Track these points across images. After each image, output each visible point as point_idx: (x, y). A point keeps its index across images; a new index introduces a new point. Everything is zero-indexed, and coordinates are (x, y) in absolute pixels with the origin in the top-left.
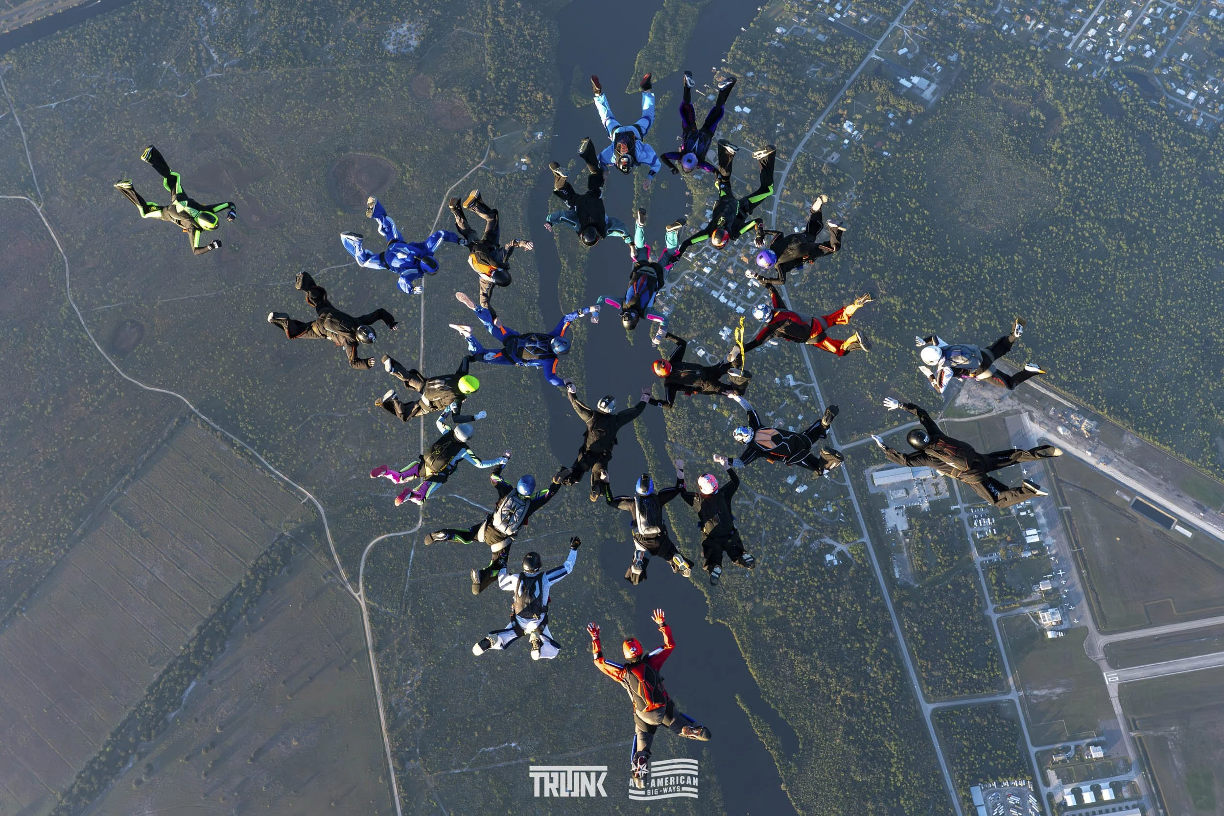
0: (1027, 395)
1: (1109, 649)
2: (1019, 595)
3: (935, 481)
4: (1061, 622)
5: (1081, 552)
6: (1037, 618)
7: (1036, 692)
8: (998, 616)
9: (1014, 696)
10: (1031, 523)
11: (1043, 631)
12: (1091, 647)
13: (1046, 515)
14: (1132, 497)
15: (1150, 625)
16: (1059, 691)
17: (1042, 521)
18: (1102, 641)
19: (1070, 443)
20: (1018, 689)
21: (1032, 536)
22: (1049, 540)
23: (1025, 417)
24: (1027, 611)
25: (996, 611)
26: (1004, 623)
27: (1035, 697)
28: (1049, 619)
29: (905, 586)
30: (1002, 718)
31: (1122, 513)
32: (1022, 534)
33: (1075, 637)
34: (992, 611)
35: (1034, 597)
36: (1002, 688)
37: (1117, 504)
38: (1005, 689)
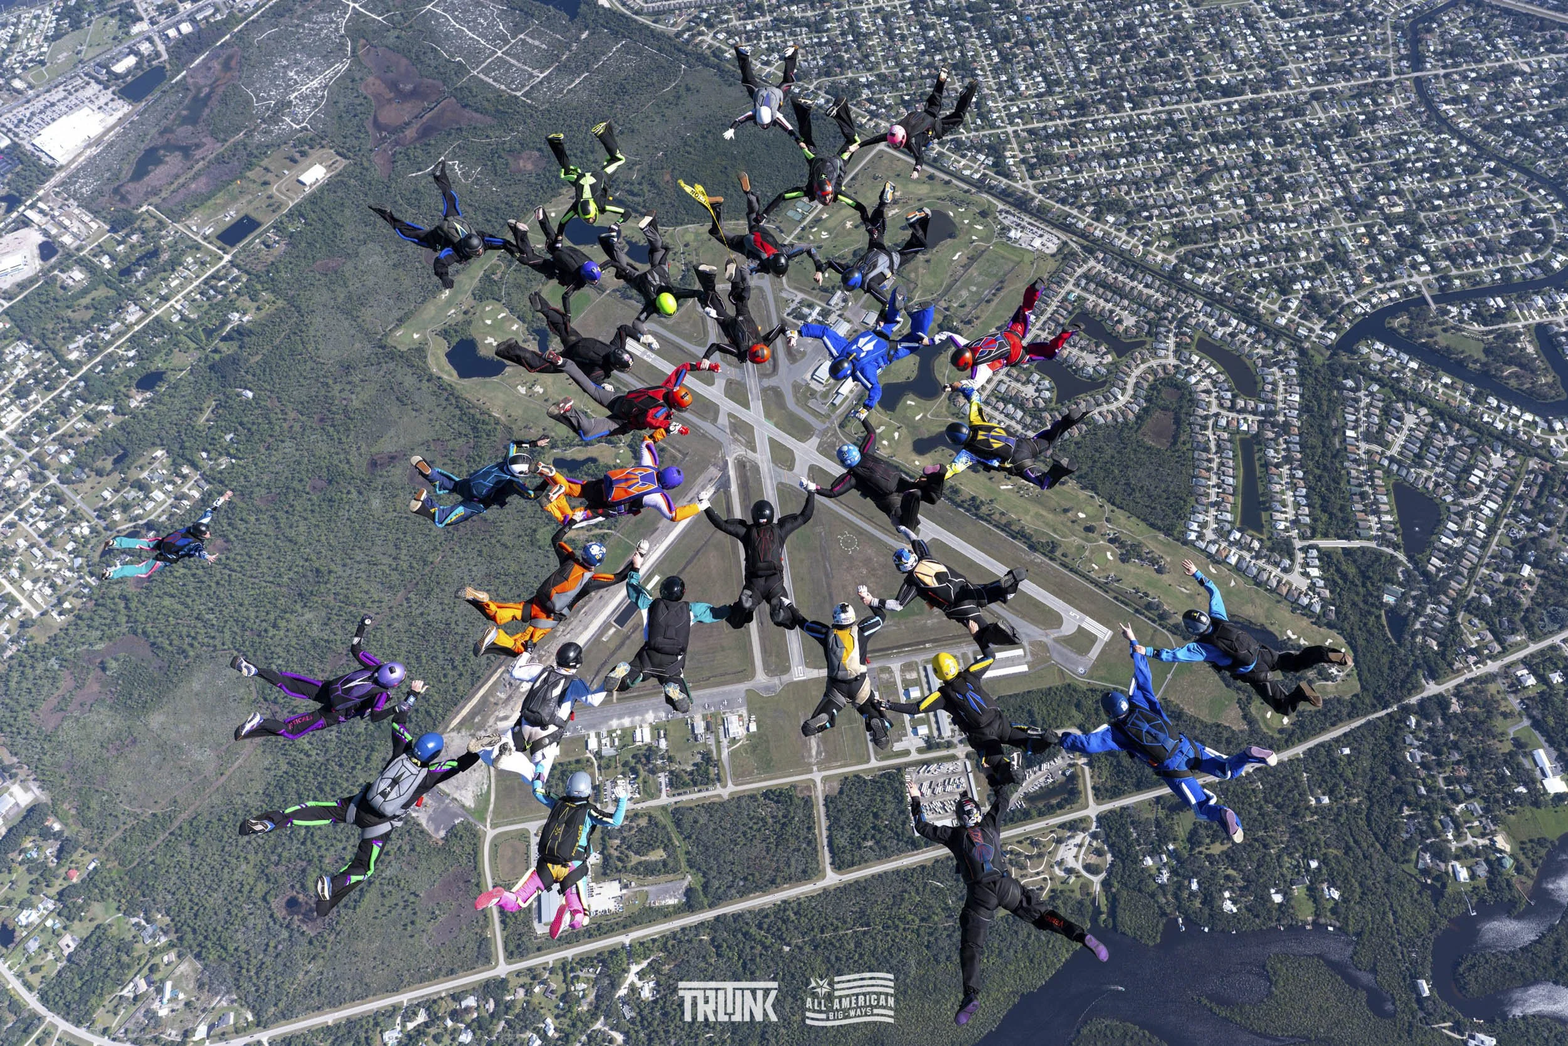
1: (769, 670)
2: (707, 758)
4: (740, 716)
6: (734, 741)
7: (814, 752)
8: (730, 783)
9: (817, 776)
10: (628, 735)
11: (750, 736)
12: (767, 689)
13: (620, 717)
14: (611, 626)
17: (626, 722)
18: (761, 677)
20: (811, 771)
21: (644, 736)
22: (650, 717)
24: (725, 753)
25: (725, 786)
26: (738, 778)
27: (819, 753)
28: (736, 728)
29: (689, 892)
30: (841, 792)
31: (628, 637)
32: (640, 747)
33: (756, 704)
34: (724, 791)
35: (712, 741)
36: (808, 788)
37: (617, 641)
38: (810, 786)
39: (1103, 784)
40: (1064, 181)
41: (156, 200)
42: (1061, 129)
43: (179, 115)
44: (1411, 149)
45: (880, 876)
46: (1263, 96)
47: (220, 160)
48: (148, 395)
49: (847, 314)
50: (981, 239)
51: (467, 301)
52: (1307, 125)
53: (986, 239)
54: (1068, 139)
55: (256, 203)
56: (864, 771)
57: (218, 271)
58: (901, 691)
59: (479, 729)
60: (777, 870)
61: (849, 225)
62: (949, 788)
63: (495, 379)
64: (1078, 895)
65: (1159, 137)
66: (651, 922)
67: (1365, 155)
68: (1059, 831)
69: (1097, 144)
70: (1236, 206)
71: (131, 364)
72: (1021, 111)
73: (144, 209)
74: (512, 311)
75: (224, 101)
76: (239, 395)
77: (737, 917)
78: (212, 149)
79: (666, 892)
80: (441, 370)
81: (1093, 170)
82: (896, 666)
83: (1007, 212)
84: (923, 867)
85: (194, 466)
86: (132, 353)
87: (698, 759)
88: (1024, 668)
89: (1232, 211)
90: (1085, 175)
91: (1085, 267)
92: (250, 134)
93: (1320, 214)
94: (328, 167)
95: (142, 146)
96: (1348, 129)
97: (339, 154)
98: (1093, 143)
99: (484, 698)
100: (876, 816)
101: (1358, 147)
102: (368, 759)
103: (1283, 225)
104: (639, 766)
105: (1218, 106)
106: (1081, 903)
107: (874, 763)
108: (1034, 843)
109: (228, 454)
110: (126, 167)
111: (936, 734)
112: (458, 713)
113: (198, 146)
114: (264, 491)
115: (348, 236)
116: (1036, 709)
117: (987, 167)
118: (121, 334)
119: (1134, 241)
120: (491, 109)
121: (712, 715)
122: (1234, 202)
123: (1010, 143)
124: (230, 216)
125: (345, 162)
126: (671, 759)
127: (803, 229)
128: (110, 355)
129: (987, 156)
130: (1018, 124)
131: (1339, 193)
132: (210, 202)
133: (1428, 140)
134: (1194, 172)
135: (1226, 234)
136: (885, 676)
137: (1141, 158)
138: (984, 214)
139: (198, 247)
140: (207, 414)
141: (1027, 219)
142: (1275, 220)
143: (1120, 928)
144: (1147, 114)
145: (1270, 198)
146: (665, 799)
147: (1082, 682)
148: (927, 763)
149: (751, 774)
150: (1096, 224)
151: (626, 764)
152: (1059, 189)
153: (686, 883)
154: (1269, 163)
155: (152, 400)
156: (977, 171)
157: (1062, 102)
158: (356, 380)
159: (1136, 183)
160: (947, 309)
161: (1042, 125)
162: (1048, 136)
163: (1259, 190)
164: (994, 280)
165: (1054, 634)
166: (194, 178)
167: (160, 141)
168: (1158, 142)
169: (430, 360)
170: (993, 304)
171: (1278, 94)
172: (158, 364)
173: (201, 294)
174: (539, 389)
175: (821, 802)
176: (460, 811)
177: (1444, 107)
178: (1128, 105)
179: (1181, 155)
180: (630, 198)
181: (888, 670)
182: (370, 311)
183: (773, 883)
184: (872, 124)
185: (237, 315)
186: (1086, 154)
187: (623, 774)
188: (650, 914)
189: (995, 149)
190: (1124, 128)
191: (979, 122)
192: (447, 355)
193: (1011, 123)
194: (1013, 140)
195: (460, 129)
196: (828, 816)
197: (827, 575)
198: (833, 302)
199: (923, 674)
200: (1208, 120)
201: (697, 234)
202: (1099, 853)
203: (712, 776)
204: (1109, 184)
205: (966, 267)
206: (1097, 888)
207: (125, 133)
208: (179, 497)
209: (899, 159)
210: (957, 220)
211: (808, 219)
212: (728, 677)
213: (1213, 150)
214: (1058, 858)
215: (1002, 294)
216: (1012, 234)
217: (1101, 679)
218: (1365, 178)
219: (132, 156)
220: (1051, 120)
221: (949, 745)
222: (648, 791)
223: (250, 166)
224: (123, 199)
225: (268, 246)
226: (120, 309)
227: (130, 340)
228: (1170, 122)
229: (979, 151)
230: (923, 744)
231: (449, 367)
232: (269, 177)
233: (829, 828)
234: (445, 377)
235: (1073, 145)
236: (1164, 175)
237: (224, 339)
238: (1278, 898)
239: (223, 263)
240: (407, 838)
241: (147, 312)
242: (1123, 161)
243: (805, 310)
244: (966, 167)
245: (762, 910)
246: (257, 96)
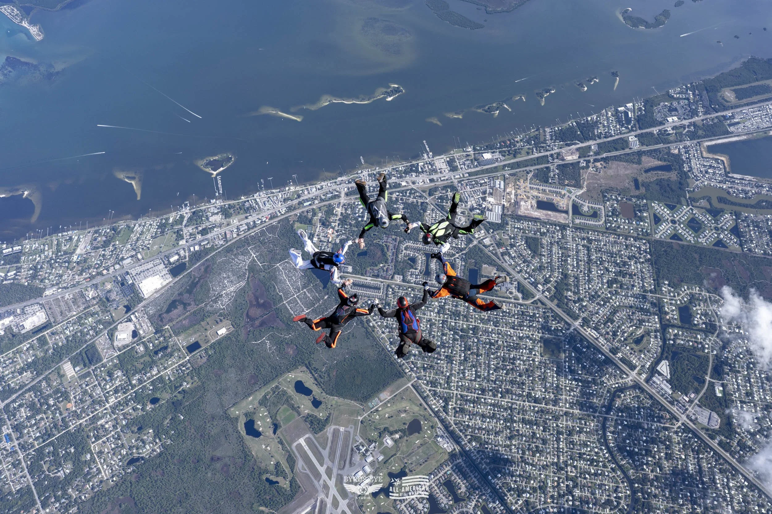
40: (464, 422)
41: (171, 324)
42: (473, 398)
43: (186, 288)
44: (589, 449)
46: (548, 407)
47: (194, 314)
48: (153, 406)
49: (374, 453)
50: (428, 437)
51: (256, 403)
52: (557, 426)
53: (429, 438)
54: (473, 404)
55: (201, 337)
57: (183, 363)
61: (387, 416)
63: (257, 439)
65: (505, 414)
67: (572, 446)
69: (481, 409)
70: (518, 453)
71: (150, 392)
72: (462, 385)
73: (166, 327)
74: (269, 413)
75: (201, 286)
76: (179, 417)
78: (192, 308)
80: (241, 429)
81: (476, 420)
83: (441, 429)
85: (160, 440)
86: (151, 388)
89: (516, 455)
90: (473, 421)
91: (458, 461)
92: (206, 305)
93: (545, 467)
94: (227, 329)
95: (172, 298)
96: (570, 433)
97: (232, 325)
98: (481, 408)
101: (571, 442)
103: (531, 467)
105: (530, 406)
109: (171, 439)
110: (165, 306)
113: (189, 304)
114: (178, 457)
115: (227, 362)
117: (441, 407)
118: (149, 378)
119: (478, 456)
120: (286, 321)
122: (518, 451)
123: (453, 399)
124: (192, 340)
125: (233, 329)
127: (371, 412)
128: (145, 386)
129: (443, 402)
130: (459, 391)
131: (556, 460)
132: (188, 331)
133: (596, 447)
134: (510, 433)
135: (510, 464)
137: (495, 421)
138: (432, 427)
139: (179, 350)
140: (168, 421)
141: (446, 434)
142: (528, 464)
144: (504, 402)
145: (531, 453)
150: (468, 444)
152: (462, 425)
154: (537, 438)
155: (153, 409)
156: (437, 407)
157: (477, 386)
158: (215, 424)
159: (488, 432)
160: (406, 463)
161: (467, 394)
162: (467, 400)
163: (529, 449)
164: (426, 456)
166: (185, 319)
167: (178, 298)
168: (503, 415)
169: (239, 424)
170: (422, 466)
171: (553, 408)
172: (158, 395)
173: (177, 370)
174: (269, 448)
177: (609, 434)
178: (500, 395)
179: (509, 424)
180: (320, 379)
182: (226, 397)
184: (410, 373)
185: (185, 383)
186: (477, 412)
189: (446, 400)
190: (494, 405)
191: (446, 385)
192: (245, 424)
193: (457, 390)
194: (454, 398)
195: (273, 327)
198: (370, 447)
200: (524, 411)
201: (337, 402)
204: (480, 429)
205: (419, 447)
207: (168, 291)
208: (154, 450)
209: (413, 393)
210: (423, 426)
211: (375, 408)
213: (521, 426)
215: (426, 463)
216: (439, 439)
218: (567, 456)
219: (168, 302)
220: (471, 393)
223: (203, 320)
224: (161, 320)
225: (201, 357)
226: (151, 368)
227: (152, 382)
228: (511, 408)
229: (441, 399)
231: (244, 429)
232: (208, 327)
234: (242, 432)
235: (474, 407)
236: (499, 431)
237: (179, 392)
239: (186, 359)
241: (159, 372)
242: (488, 420)
243: (361, 447)
244: (435, 404)
246: (212, 288)
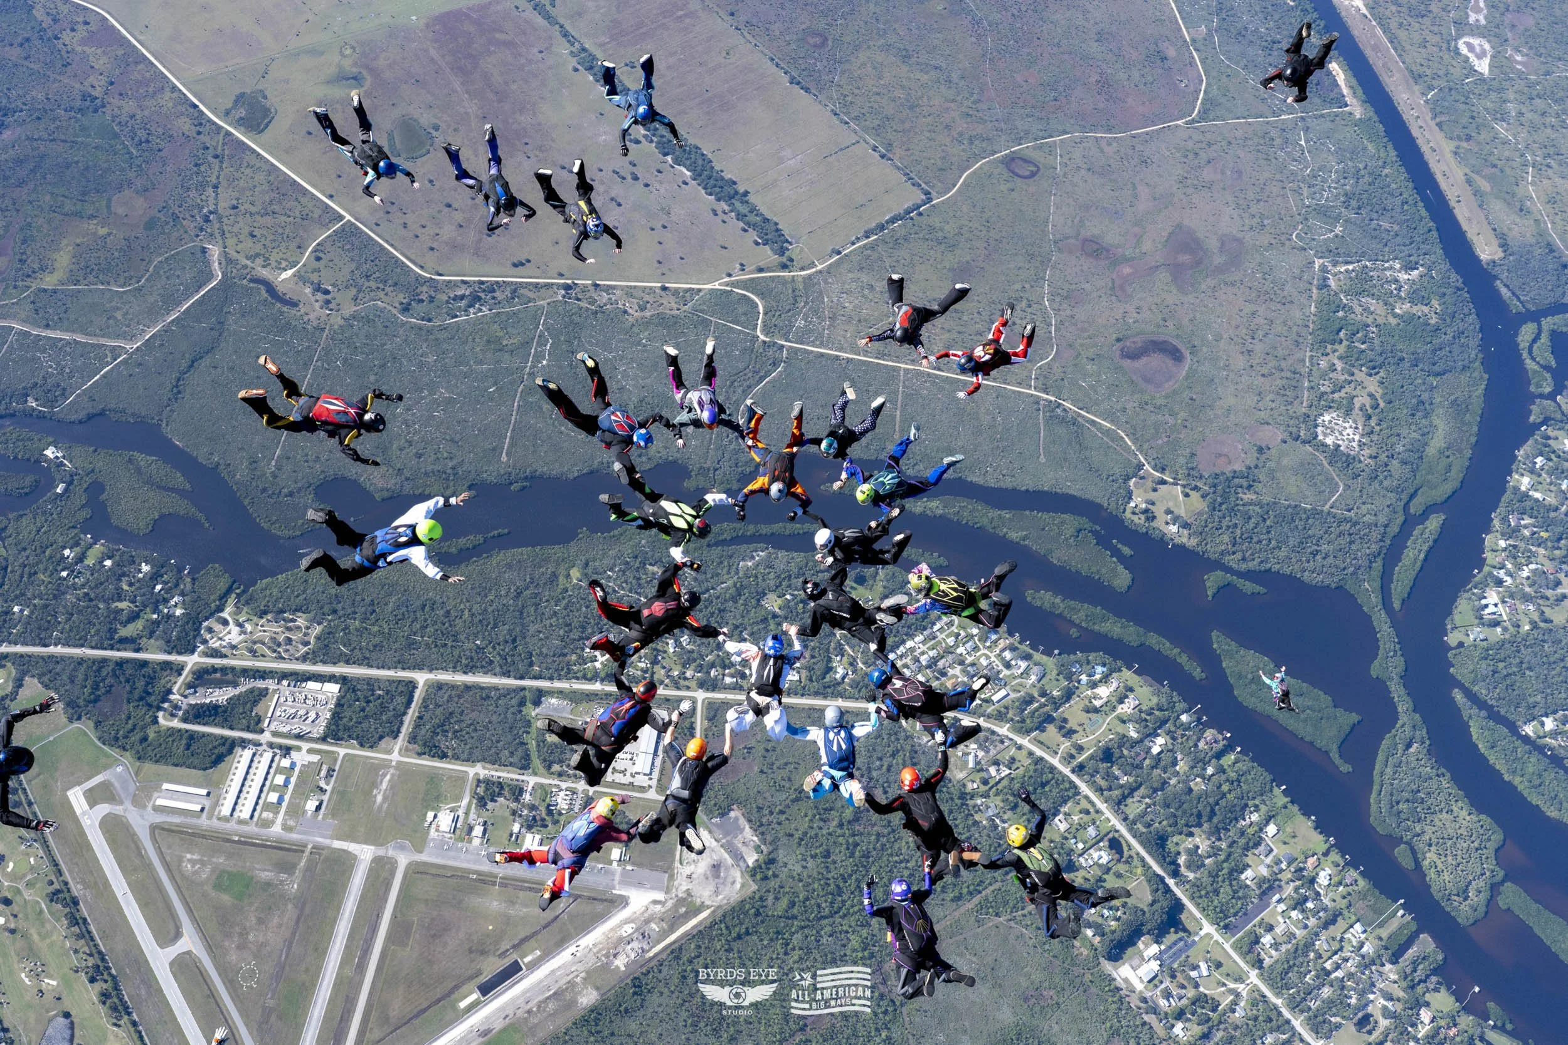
0: (684, 909)
1: (393, 864)
2: (482, 802)
3: (628, 774)
4: (437, 830)
5: (494, 883)
6: (452, 811)
7: (388, 777)
8: (471, 775)
9: (395, 757)
11: (436, 809)
12: (402, 848)
14: (528, 966)
15: (394, 916)
16: (379, 798)
18: (403, 861)
19: (612, 929)
20: (399, 763)
23: (660, 896)
24: (465, 802)
25: (476, 774)
26: (462, 778)
27: (384, 775)
28: (445, 820)
29: (537, 703)
30: (381, 738)
31: (514, 947)
32: (539, 832)
33: (418, 837)
34: (480, 770)
35: (472, 816)
36: (407, 750)
37: (526, 946)
38: (404, 752)
39: (170, 675)
45: (383, 667)
56: (354, 748)
58: (284, 804)
59: (684, 899)
60: (459, 697)
62: (293, 711)
64: (245, 609)
66: (574, 692)
68: (228, 654)
77: (506, 674)
79: (555, 709)
82: (277, 829)
84: (347, 662)
87: (490, 805)
88: (166, 786)
99: (672, 929)
100: (363, 710)
102: (792, 904)
104: (544, 815)
106: (247, 603)
107: (342, 751)
108: (253, 652)
111: (277, 758)
112: (700, 923)
116: (182, 748)
121: (462, 840)
126: (514, 813)
136: (291, 823)
143: (230, 580)
146: (531, 781)
147: (127, 758)
148: (299, 737)
149: (450, 777)
151: (556, 822)
153: (537, 710)
165: (118, 810)
175: (401, 736)
176: (714, 829)
181: (286, 828)
183: (468, 688)
187: (560, 814)
188: (576, 698)
196: (402, 723)
197: (290, 947)
199: (256, 814)
202: (210, 630)
203: (483, 785)
206: (228, 610)
212: (433, 871)
214: (243, 636)
217: (107, 755)
221: (271, 745)
222: (544, 792)
230: (293, 753)
233: (405, 714)
238: (108, 563)
240: (764, 820)
245: (485, 673)
